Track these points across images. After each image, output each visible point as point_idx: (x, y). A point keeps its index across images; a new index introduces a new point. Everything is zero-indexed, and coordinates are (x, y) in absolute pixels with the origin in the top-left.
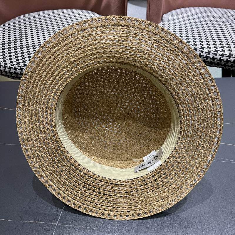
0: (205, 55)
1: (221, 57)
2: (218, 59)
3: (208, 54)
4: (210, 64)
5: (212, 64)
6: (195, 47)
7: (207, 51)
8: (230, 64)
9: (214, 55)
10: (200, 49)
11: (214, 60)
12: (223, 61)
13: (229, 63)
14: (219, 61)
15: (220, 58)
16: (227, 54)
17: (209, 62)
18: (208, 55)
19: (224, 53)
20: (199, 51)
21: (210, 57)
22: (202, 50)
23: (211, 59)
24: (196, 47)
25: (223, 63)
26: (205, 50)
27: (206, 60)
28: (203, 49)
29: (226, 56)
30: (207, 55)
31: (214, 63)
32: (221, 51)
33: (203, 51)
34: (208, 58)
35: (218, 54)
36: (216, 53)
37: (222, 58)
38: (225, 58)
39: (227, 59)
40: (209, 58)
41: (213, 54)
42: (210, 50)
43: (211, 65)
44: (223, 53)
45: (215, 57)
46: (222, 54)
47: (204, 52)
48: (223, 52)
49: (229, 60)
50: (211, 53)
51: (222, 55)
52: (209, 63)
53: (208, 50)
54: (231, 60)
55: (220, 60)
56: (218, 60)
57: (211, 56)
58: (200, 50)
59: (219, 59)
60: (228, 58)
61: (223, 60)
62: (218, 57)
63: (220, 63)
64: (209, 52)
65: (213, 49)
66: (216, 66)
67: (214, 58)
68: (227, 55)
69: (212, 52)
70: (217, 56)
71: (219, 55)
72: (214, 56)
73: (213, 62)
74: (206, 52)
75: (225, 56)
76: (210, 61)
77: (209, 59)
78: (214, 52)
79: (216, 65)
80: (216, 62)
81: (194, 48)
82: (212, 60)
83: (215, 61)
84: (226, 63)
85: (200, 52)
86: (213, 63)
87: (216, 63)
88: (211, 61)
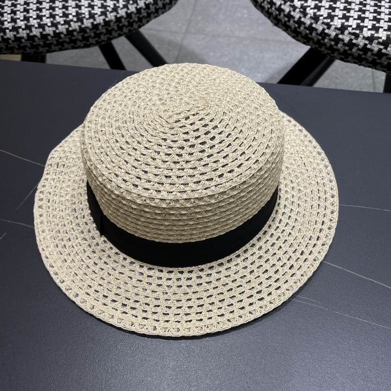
0: (333, 34)
1: (367, 42)
2: (360, 47)
3: (340, 32)
4: (343, 57)
5: (347, 57)
6: (315, 14)
7: (339, 26)
8: (385, 61)
9: (353, 37)
10: (324, 18)
11: (351, 49)
12: (369, 54)
13: (384, 59)
14: (361, 53)
15: (366, 45)
16: (381, 38)
17: (340, 52)
18: (340, 36)
19: (376, 35)
20: (323, 23)
21: (343, 40)
22: (329, 21)
23: (345, 44)
24: (318, 13)
25: (370, 57)
26: (336, 23)
27: (335, 47)
28: (332, 20)
29: (379, 43)
30: (337, 35)
31: (352, 55)
32: (369, 30)
33: (332, 23)
34: (339, 43)
35: (361, 36)
36: (358, 32)
37: (369, 46)
38: (375, 47)
39: (380, 50)
40: (341, 42)
41: (350, 33)
42: (346, 24)
43: (345, 60)
44: (372, 35)
45: (354, 41)
46: (369, 35)
47: (333, 27)
48: (373, 32)
49: (384, 51)
50: (346, 32)
51: (371, 39)
52: (340, 54)
53: (343, 24)
54: (387, 53)
55: (365, 49)
56: (359, 49)
57: (346, 38)
58: (325, 21)
59: (363, 47)
60: (382, 47)
61: (372, 50)
62: (361, 42)
63: (363, 56)
64: (343, 29)
65: (353, 23)
66: (355, 63)
67: (351, 44)
68: (381, 40)
69: (350, 29)
70: (360, 39)
71: (364, 38)
72: (351, 40)
73: (349, 52)
74: (336, 28)
75: (376, 41)
76: (342, 50)
77: (340, 45)
78: (353, 29)
79: (356, 61)
80: (355, 52)
81: (312, 16)
82: (347, 48)
83: (354, 50)
84: (376, 58)
85: (323, 25)
86: (348, 54)
87: (356, 55)
88: (345, 51)
